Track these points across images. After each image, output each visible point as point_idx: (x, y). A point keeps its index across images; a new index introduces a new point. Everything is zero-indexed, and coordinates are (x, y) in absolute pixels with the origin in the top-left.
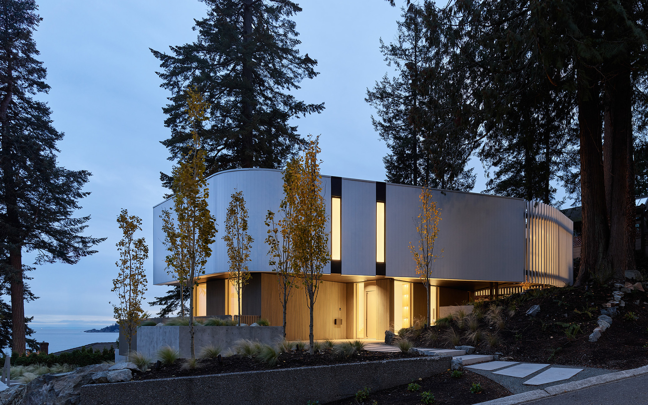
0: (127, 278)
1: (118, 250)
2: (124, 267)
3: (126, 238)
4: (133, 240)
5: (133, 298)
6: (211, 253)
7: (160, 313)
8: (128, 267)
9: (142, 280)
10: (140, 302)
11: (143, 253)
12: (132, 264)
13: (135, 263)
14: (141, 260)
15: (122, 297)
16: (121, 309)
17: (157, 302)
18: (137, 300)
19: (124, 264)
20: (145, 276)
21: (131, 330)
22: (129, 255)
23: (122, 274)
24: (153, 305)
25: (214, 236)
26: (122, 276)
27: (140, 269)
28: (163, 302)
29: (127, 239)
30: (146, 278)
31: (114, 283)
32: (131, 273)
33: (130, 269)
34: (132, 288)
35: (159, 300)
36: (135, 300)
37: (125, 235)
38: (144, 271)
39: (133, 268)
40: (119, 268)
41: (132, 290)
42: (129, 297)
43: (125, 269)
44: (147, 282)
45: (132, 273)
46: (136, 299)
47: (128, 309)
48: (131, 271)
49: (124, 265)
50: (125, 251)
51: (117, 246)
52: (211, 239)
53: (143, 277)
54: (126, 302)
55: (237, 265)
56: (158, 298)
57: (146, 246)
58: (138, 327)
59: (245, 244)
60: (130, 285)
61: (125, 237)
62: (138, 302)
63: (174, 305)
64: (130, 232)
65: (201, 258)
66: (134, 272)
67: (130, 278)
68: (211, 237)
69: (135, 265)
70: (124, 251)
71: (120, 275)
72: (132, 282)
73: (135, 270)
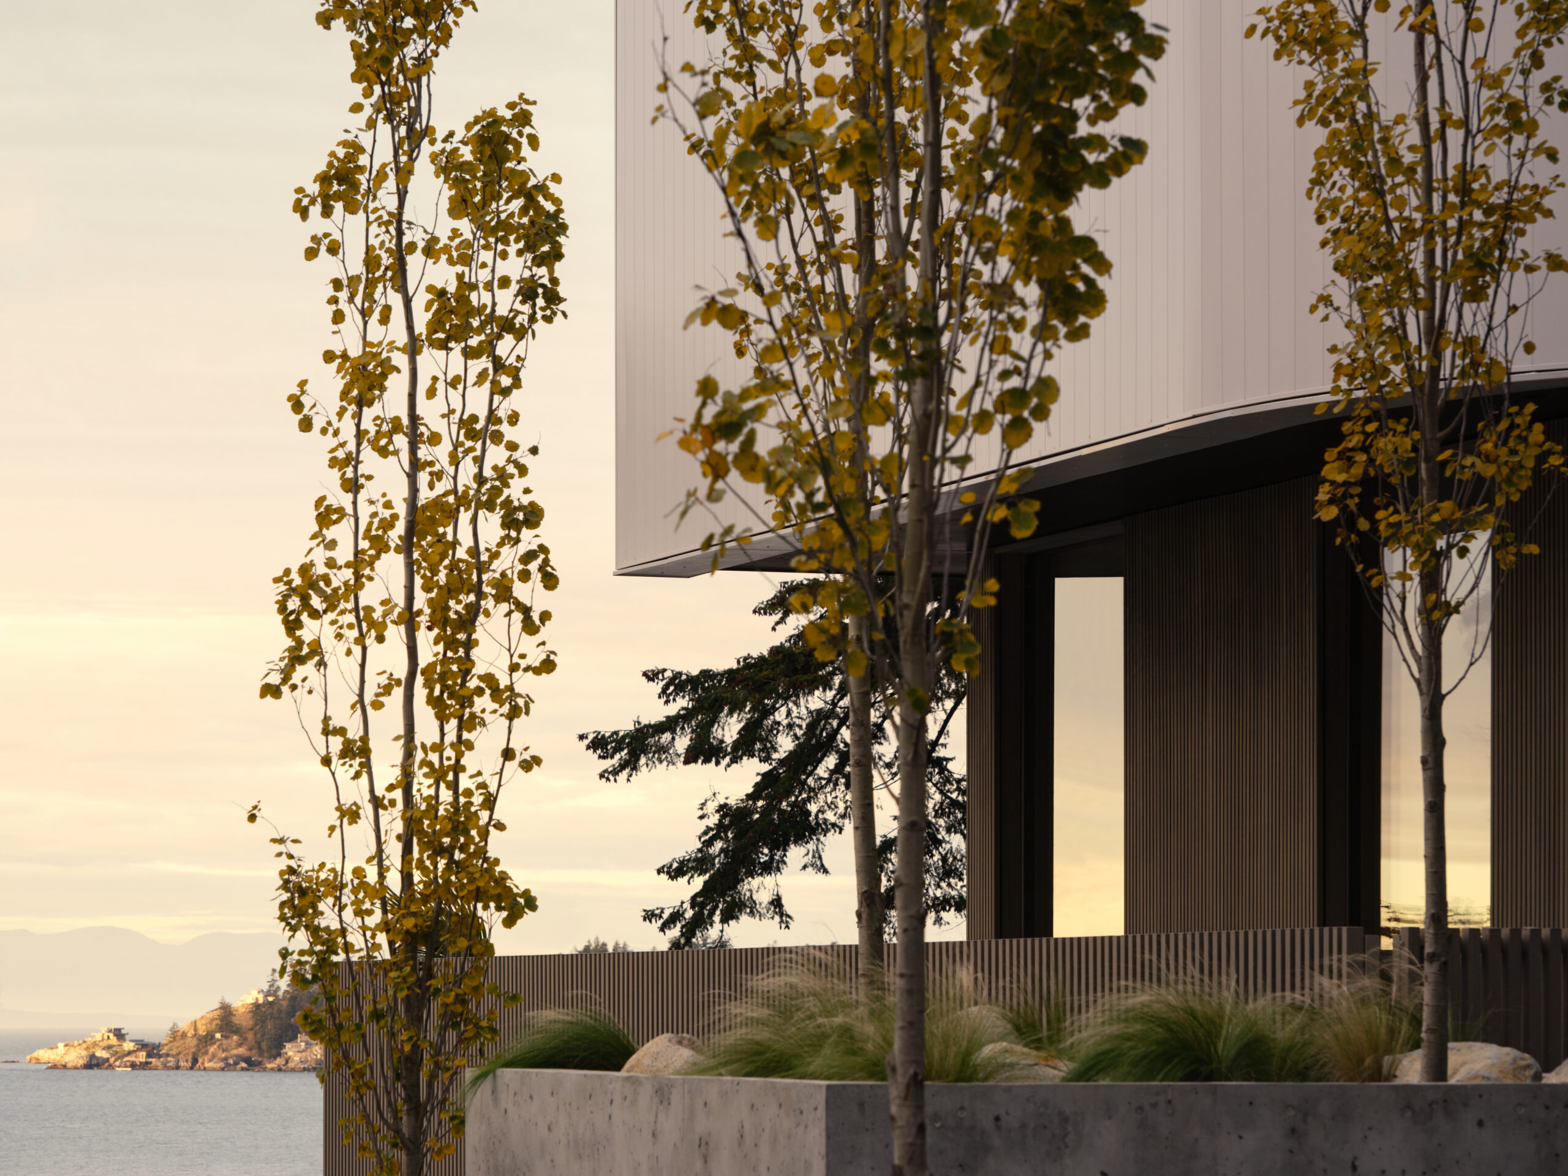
0: (380, 546)
1: (311, 254)
2: (360, 435)
3: (371, 124)
4: (428, 131)
5: (434, 758)
6: (1102, 282)
7: (696, 864)
8: (396, 422)
9: (508, 560)
10: (490, 802)
11: (515, 267)
12: (431, 393)
13: (454, 383)
14: (505, 346)
15: (347, 752)
16: (336, 887)
17: (670, 725)
18: (465, 782)
19: (362, 402)
20: (533, 516)
21: (417, 1110)
22: (395, 300)
23: (341, 511)
24: (631, 764)
25: (1138, 96)
26: (342, 532)
27: (497, 437)
28: (729, 729)
29: (384, 129)
30: (545, 533)
31: (282, 608)
32: (414, 490)
33: (405, 456)
34: (425, 658)
35: (682, 703)
36: (454, 786)
37: (368, 93)
38: (527, 460)
39: (435, 439)
40: (319, 445)
41: (428, 671)
42: (398, 756)
43: (368, 454)
44: (550, 581)
45: (425, 495)
46: (458, 768)
47: (394, 880)
48: (416, 465)
49: (358, 416)
50: (371, 261)
51: (304, 213)
52: (1103, 128)
53: (517, 525)
54: (377, 803)
55: (1413, 337)
56: (677, 684)
57: (542, 188)
58: (478, 1079)
59: (1493, 65)
60: (409, 619)
61: (368, 111)
62: (477, 799)
63: (831, 761)
64: (412, 51)
65: (1005, 362)
66: (438, 475)
67: (407, 546)
68: (1105, 113)
69: (455, 396)
70: (357, 267)
71: (326, 516)
72: (427, 589)
73: (455, 461)
